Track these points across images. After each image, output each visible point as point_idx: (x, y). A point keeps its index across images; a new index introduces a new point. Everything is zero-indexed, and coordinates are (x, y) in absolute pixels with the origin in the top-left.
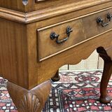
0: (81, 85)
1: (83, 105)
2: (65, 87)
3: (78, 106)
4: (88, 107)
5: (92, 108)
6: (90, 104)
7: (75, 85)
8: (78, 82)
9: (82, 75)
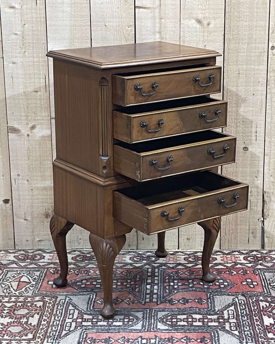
0: (190, 265)
1: (186, 283)
2: (169, 267)
3: (179, 284)
4: (191, 285)
5: (196, 286)
6: (194, 283)
7: (182, 265)
8: (187, 262)
9: (195, 255)
